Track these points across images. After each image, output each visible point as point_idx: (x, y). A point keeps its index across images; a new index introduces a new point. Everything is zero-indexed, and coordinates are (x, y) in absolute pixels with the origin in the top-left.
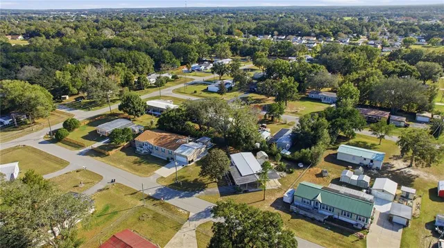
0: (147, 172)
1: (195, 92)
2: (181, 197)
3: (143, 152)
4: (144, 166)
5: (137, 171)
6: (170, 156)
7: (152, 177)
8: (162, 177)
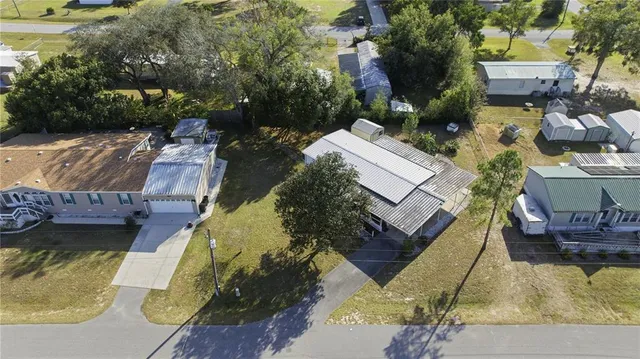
0: (87, 293)
1: (50, 12)
2: (278, 347)
3: (20, 223)
4: (59, 274)
5: (44, 302)
6: (128, 209)
7: (118, 308)
8: (154, 293)
